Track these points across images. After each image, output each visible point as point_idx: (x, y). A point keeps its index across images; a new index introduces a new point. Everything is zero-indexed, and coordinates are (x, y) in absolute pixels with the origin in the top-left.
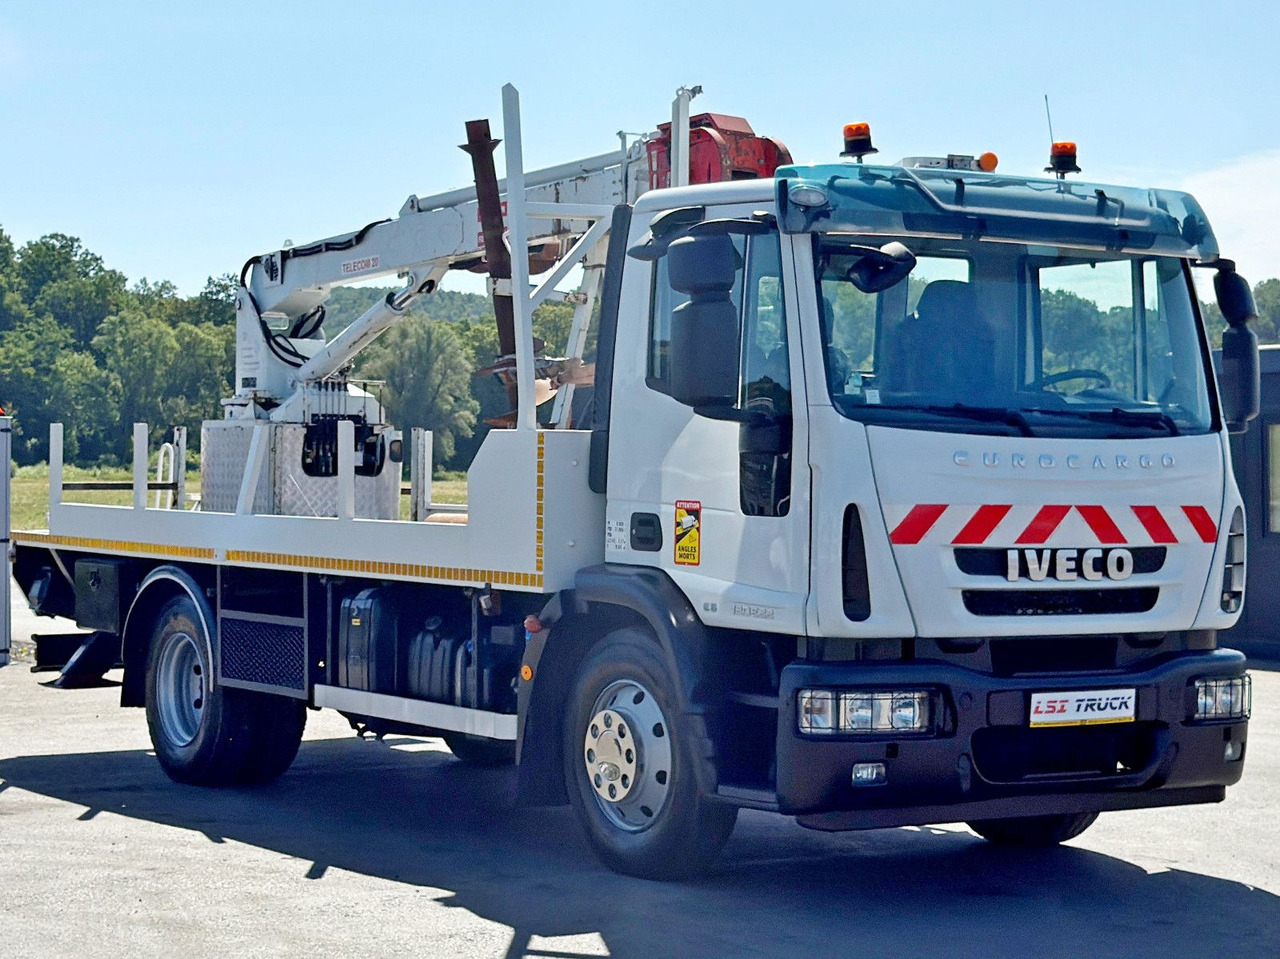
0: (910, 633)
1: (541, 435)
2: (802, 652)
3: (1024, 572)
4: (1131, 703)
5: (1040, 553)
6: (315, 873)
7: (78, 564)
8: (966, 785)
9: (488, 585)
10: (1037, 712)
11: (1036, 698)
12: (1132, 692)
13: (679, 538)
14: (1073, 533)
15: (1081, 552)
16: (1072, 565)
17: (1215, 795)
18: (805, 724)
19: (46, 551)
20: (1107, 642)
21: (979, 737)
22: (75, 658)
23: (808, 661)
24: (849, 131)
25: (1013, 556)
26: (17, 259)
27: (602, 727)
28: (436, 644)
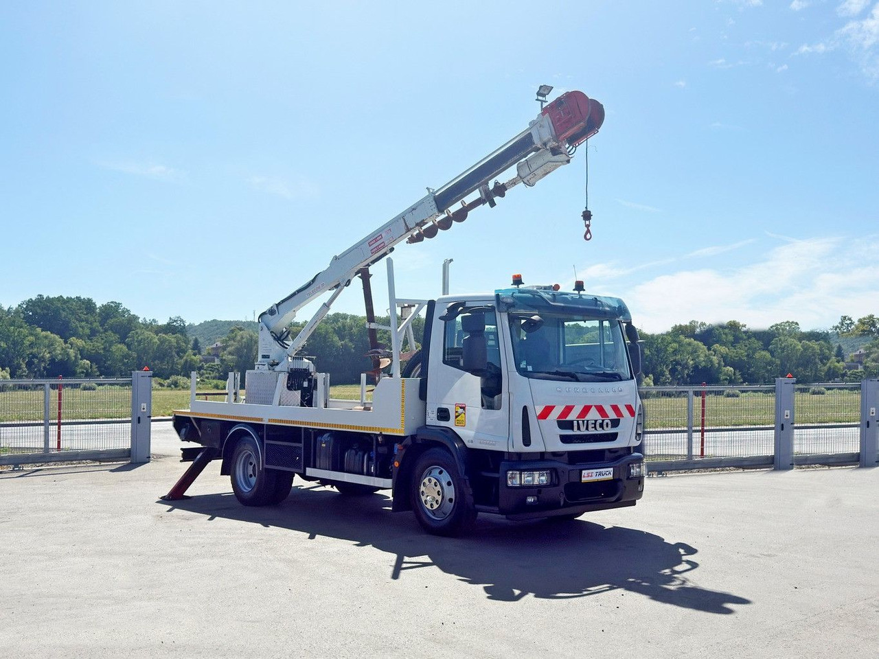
0: (543, 450)
1: (403, 382)
2: (506, 458)
3: (579, 429)
4: (612, 473)
5: (583, 421)
6: (312, 537)
7: (202, 423)
8: (562, 503)
9: (381, 433)
10: (584, 477)
11: (583, 472)
12: (612, 469)
13: (456, 417)
14: (593, 415)
15: (596, 421)
16: (593, 426)
17: (633, 503)
18: (509, 482)
19: (189, 417)
20: (602, 452)
21: (566, 486)
22: (198, 457)
23: (508, 461)
24: (514, 277)
25: (575, 423)
26: (98, 311)
27: (427, 483)
28: (356, 454)
